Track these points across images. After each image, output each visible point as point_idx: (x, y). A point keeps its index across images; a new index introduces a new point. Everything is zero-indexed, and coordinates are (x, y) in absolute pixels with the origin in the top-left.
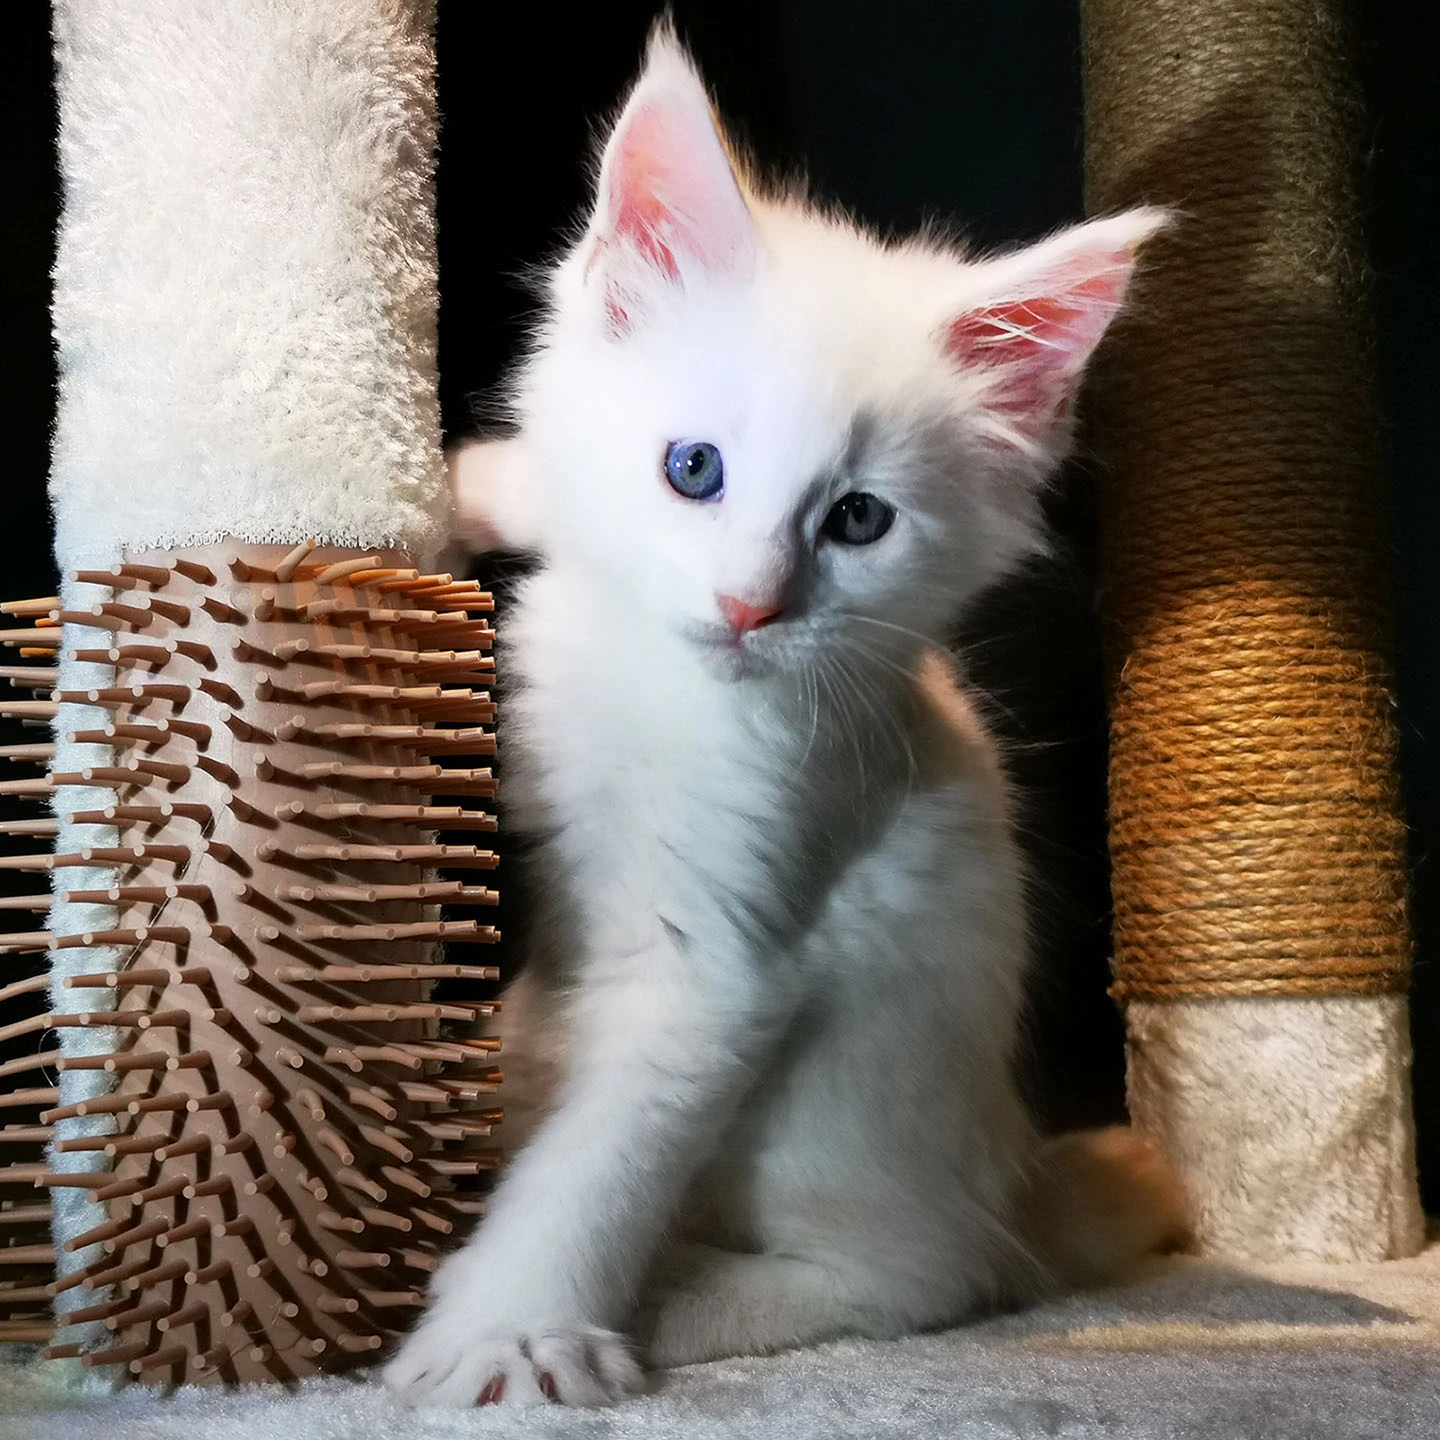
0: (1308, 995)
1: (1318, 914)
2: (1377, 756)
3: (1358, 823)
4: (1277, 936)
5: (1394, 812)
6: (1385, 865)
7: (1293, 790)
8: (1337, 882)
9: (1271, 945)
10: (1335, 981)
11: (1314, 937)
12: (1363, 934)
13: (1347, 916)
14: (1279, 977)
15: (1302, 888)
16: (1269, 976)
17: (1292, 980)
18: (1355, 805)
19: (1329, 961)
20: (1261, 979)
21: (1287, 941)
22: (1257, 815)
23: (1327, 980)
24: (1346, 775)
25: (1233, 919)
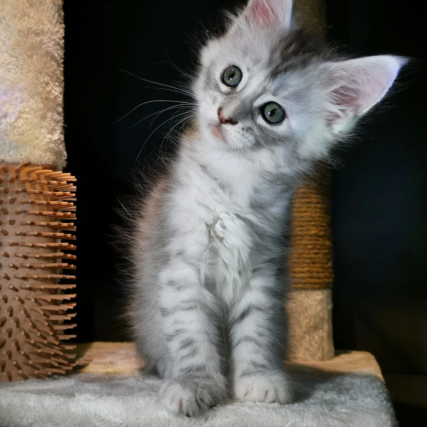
0: (302, 289)
2: (324, 224)
3: (317, 242)
5: (328, 240)
6: (325, 254)
8: (311, 258)
10: (309, 285)
11: (304, 273)
12: (318, 272)
13: (313, 267)
18: (317, 238)
19: (308, 280)
23: (307, 285)
24: (314, 229)
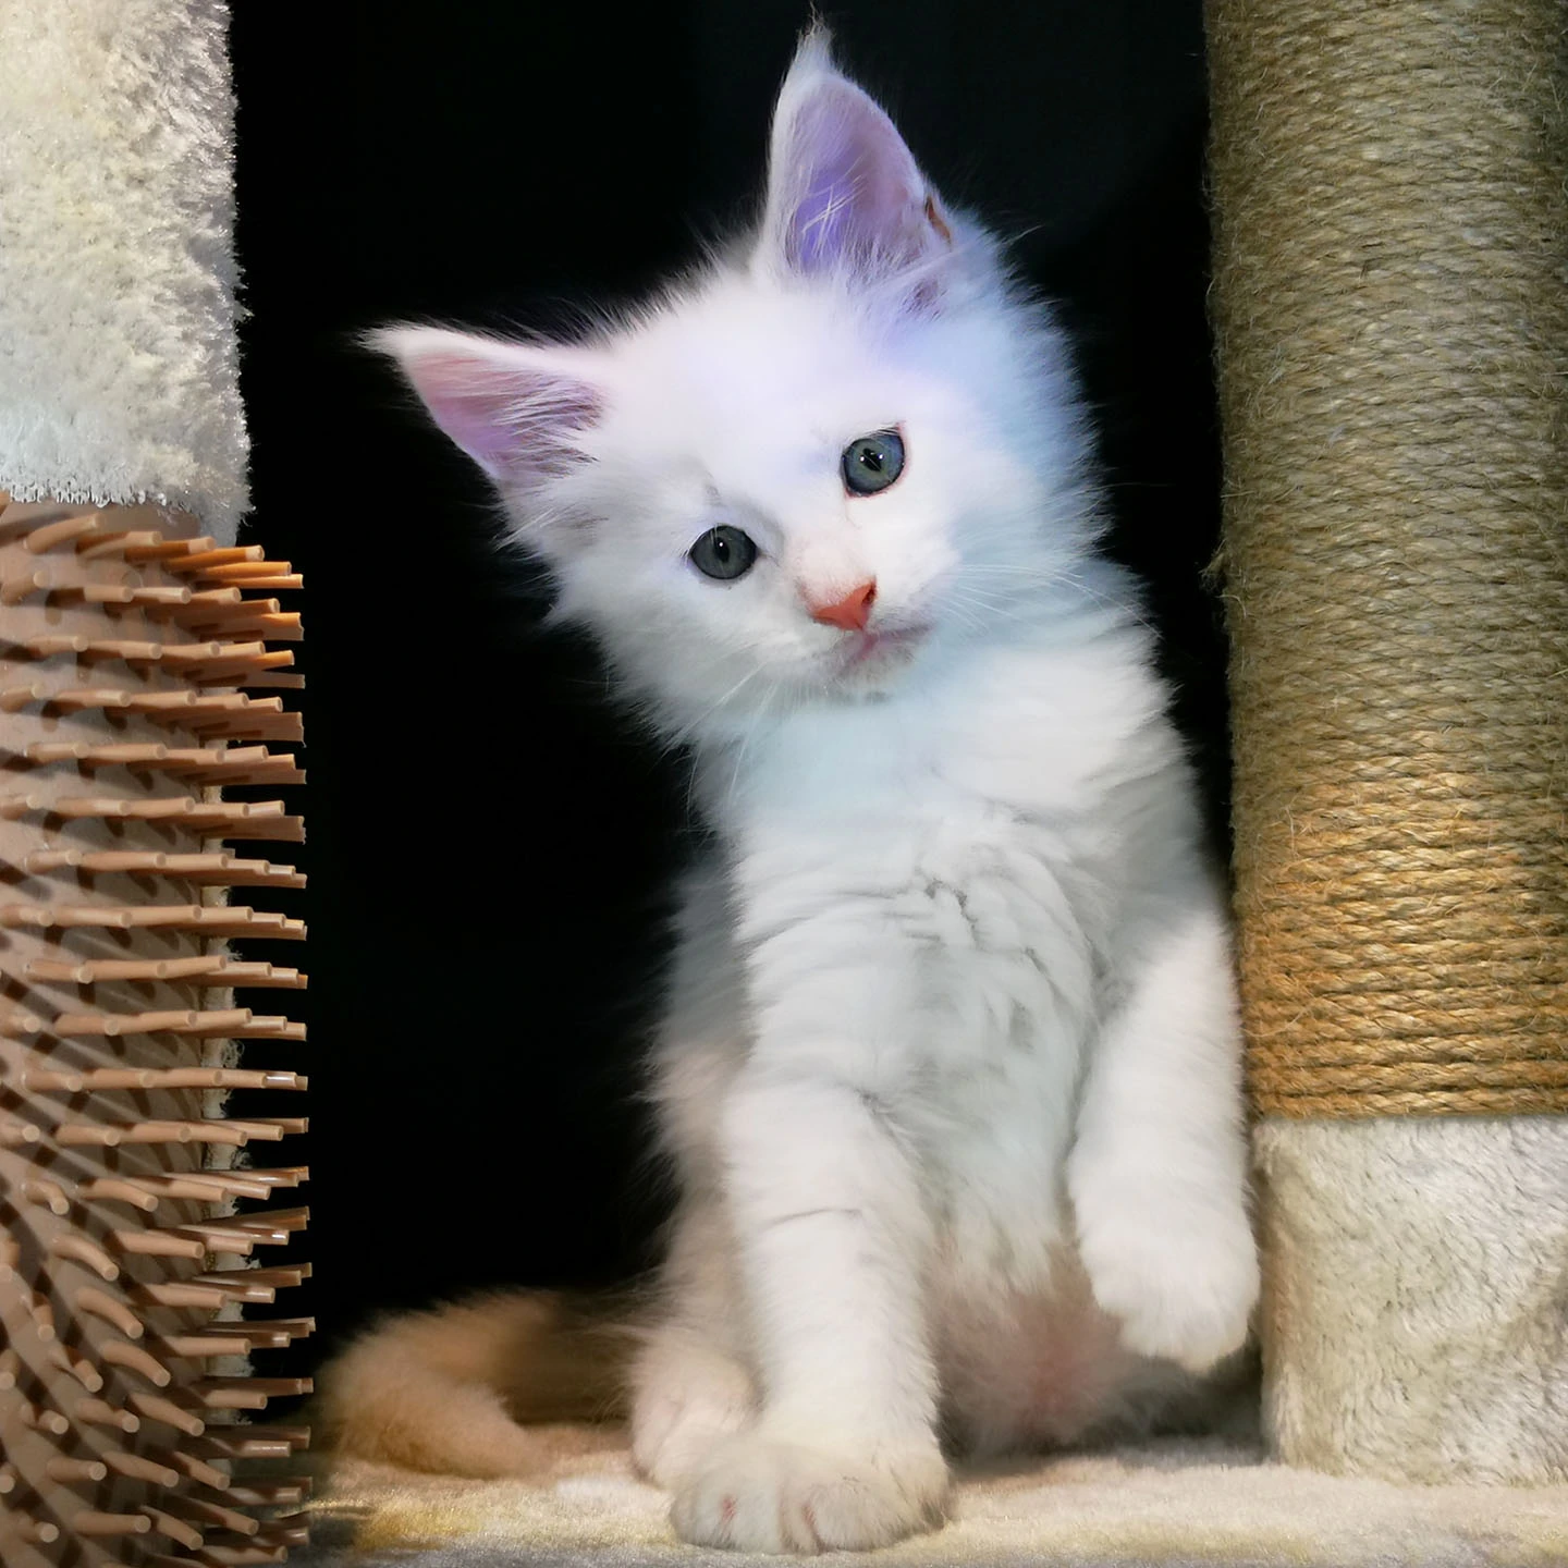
0: (1489, 1113)
1: (1504, 1001)
4: (1447, 1033)
7: (1468, 828)
8: (1532, 956)
9: (1438, 1044)
10: (1527, 1095)
11: (1497, 1032)
14: (1448, 1088)
15: (1483, 964)
16: (1434, 1087)
17: (1468, 1093)
18: (1558, 848)
19: (1519, 1066)
20: (1423, 1091)
21: (1461, 1038)
22: (1418, 863)
23: (1515, 1093)
24: (1546, 807)
25: (1387, 1008)
